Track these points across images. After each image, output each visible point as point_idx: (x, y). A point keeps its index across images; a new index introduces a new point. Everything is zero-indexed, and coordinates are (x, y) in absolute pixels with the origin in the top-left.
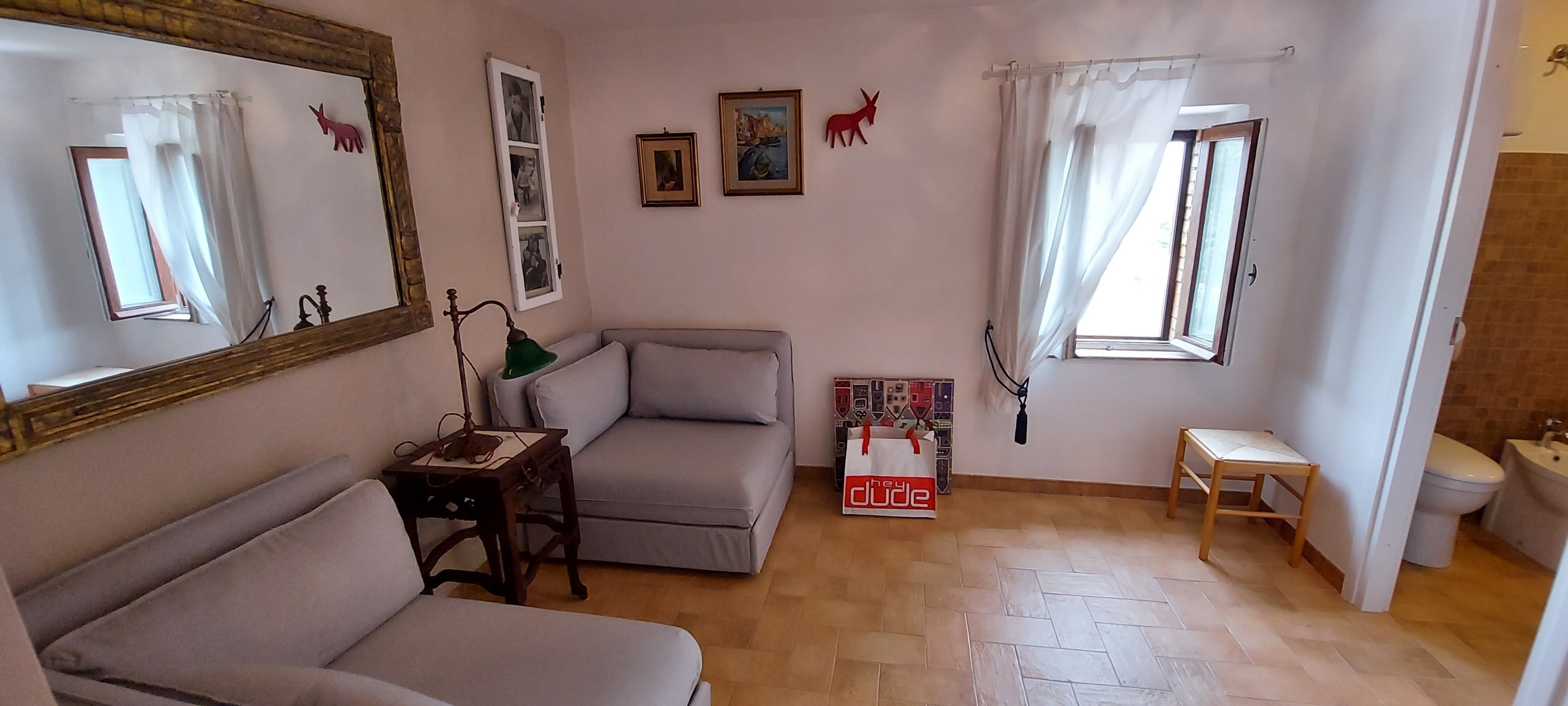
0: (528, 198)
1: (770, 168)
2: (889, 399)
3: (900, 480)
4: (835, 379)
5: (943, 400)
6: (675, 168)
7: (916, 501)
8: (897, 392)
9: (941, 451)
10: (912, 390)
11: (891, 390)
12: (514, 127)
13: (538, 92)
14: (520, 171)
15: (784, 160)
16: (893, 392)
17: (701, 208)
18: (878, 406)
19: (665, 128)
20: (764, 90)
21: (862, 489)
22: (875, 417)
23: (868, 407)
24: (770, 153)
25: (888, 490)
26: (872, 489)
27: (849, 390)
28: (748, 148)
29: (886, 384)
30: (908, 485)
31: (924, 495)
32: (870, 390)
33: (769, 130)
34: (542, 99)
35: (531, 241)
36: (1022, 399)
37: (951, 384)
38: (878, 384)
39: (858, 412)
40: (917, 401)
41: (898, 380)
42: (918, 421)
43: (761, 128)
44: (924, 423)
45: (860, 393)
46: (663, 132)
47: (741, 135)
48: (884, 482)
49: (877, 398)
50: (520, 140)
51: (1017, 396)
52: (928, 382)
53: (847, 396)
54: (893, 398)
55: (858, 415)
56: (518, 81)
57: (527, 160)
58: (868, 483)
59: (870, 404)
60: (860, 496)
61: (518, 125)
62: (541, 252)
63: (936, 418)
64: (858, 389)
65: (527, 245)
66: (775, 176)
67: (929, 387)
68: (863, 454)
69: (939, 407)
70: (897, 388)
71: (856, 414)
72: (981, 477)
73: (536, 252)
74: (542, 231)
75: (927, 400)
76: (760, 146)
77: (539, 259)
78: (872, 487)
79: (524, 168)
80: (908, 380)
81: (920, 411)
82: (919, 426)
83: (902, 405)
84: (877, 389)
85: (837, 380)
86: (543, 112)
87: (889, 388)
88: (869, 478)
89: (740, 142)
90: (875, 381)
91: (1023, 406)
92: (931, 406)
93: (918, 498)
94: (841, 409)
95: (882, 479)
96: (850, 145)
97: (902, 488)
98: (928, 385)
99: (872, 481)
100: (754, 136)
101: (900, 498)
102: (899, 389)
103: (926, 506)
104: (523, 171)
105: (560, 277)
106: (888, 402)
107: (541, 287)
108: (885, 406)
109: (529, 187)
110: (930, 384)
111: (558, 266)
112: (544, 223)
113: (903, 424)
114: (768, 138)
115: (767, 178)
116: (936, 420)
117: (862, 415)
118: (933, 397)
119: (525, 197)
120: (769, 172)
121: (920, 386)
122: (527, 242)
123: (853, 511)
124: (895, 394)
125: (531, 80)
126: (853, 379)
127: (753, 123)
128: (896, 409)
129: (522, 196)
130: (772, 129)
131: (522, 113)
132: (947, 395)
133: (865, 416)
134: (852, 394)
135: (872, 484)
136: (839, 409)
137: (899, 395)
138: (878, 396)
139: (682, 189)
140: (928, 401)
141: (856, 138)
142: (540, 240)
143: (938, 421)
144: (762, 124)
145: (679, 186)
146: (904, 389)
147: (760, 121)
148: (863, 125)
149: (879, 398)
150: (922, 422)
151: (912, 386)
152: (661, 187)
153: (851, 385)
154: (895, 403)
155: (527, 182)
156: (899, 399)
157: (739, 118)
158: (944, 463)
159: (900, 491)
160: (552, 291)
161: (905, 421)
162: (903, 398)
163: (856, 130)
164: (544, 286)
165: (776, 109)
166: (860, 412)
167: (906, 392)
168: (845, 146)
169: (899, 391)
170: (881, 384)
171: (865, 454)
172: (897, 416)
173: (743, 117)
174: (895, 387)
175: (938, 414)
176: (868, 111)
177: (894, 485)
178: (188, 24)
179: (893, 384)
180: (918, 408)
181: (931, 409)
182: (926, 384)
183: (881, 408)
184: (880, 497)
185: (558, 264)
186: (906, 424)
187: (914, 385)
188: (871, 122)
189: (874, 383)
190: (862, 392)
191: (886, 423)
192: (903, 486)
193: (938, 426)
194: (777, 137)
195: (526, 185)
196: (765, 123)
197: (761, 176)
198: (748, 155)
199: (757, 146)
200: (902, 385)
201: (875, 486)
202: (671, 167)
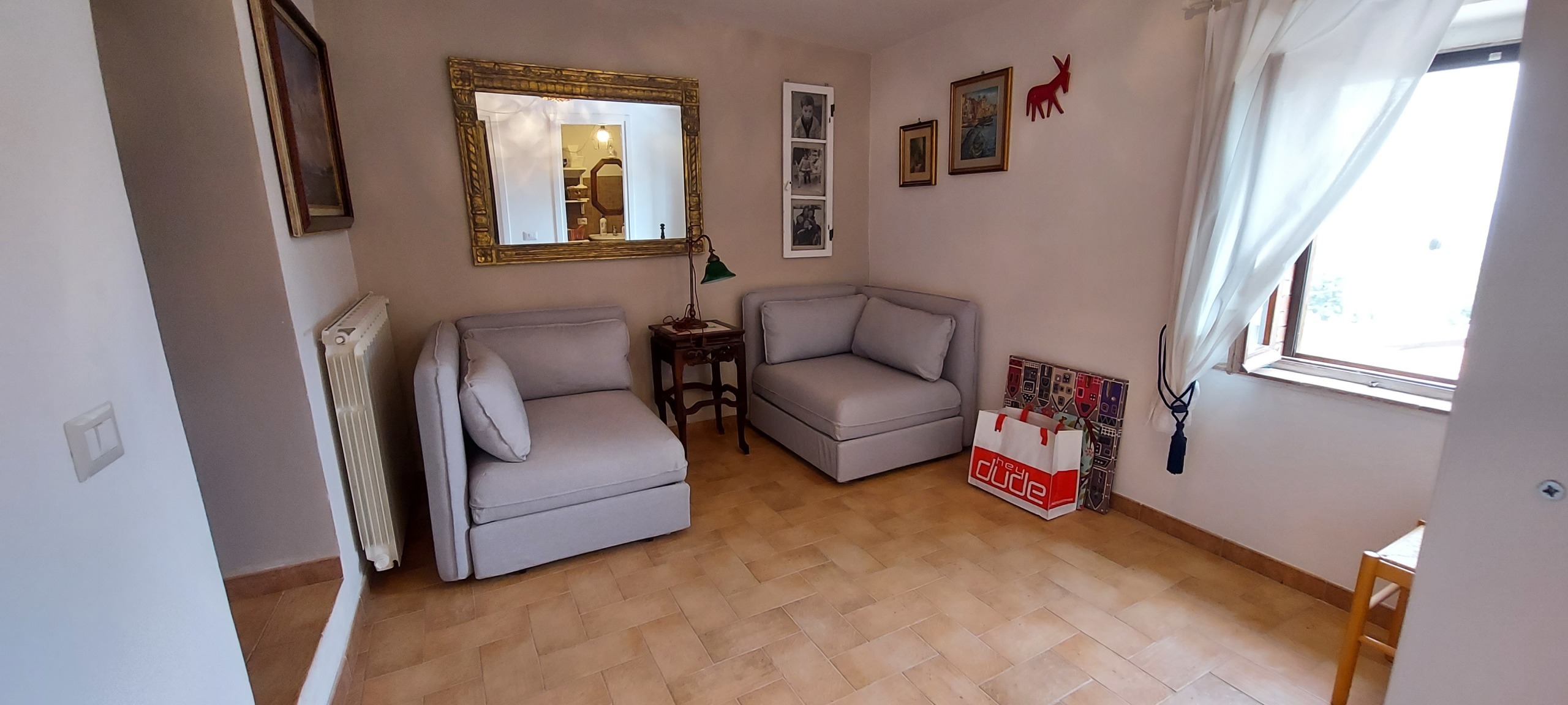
0: (807, 178)
1: (984, 147)
2: (1056, 385)
3: (1022, 467)
4: (1011, 356)
5: (1110, 402)
6: (922, 153)
7: (1032, 494)
8: (1064, 382)
9: (1101, 461)
10: (1079, 383)
11: (1058, 379)
12: (803, 128)
13: (830, 101)
14: (802, 160)
15: (994, 139)
16: (1059, 381)
17: (936, 186)
18: (1044, 393)
19: (919, 119)
20: (985, 73)
21: (989, 464)
22: (1039, 404)
23: (1034, 392)
24: (985, 132)
25: (1008, 473)
26: (996, 467)
27: (1021, 369)
28: (970, 129)
29: (1055, 371)
30: (1027, 474)
31: (1041, 490)
32: (1039, 374)
33: (985, 111)
34: (833, 107)
35: (807, 209)
36: (1180, 416)
37: (1121, 385)
38: (1047, 369)
39: (1025, 394)
40: (1082, 397)
41: (1067, 369)
42: (1079, 418)
43: (980, 110)
44: (1084, 422)
45: (1030, 375)
46: (917, 122)
47: (966, 118)
48: (1007, 464)
49: (1044, 384)
50: (808, 137)
51: (1171, 410)
52: (1097, 378)
53: (1018, 376)
54: (1059, 388)
55: (1025, 398)
56: (812, 96)
57: (811, 151)
58: (994, 460)
59: (1038, 389)
60: (985, 470)
61: (808, 127)
62: (815, 219)
63: (1100, 421)
64: (1029, 371)
65: (801, 213)
66: (987, 154)
67: (1097, 383)
68: (996, 430)
69: (1105, 409)
70: (1065, 377)
71: (1024, 396)
72: (1151, 510)
73: (810, 218)
74: (821, 203)
75: (1093, 397)
76: (979, 126)
77: (813, 223)
78: (997, 465)
79: (808, 157)
80: (1077, 371)
81: (1084, 409)
82: (1078, 424)
83: (1067, 397)
84: (1046, 374)
85: (1012, 358)
86: (832, 115)
87: (1057, 376)
88: (997, 455)
89: (965, 125)
90: (1045, 366)
91: (1180, 425)
92: (1096, 405)
93: (1034, 491)
94: (1012, 388)
95: (1006, 460)
96: (1048, 116)
97: (1021, 475)
98: (1096, 381)
99: (998, 459)
100: (974, 118)
101: (1018, 485)
102: (1067, 379)
103: (1041, 503)
104: (807, 159)
105: (831, 239)
106: (1054, 392)
107: (812, 245)
108: (1051, 395)
109: (811, 171)
110: (1098, 380)
111: (830, 231)
112: (823, 198)
113: (1063, 417)
114: (984, 118)
115: (981, 156)
116: (1098, 424)
117: (1028, 398)
118: (1100, 396)
119: (805, 178)
120: (983, 150)
121: (1088, 380)
122: (802, 210)
123: (976, 483)
124: (1061, 384)
125: (825, 94)
126: (1026, 360)
127: (975, 104)
128: (1061, 400)
129: (803, 178)
130: (987, 109)
131: (812, 118)
132: (1116, 397)
133: (1031, 400)
134: (1023, 374)
135: (997, 463)
136: (1010, 388)
137: (1065, 386)
138: (1045, 382)
139: (924, 171)
140: (1094, 399)
141: (1054, 108)
142: (815, 210)
143: (1101, 425)
144: (981, 107)
145: (923, 169)
146: (1071, 382)
147: (979, 103)
148: (1059, 93)
149: (1046, 385)
150: (1082, 421)
151: (1080, 379)
152: (912, 171)
153: (1024, 365)
154: (1061, 394)
155: (810, 167)
156: (1065, 390)
157: (966, 102)
158: (1101, 476)
159: (1019, 477)
160: (824, 249)
161: (1065, 415)
162: (1069, 391)
163: (1053, 101)
164: (816, 244)
165: (990, 89)
166: (1027, 395)
167: (1072, 385)
168: (1043, 117)
169: (1066, 382)
170: (1050, 369)
171: (998, 430)
172: (1061, 408)
173: (968, 101)
174: (1062, 376)
175: (1103, 417)
176: (1063, 80)
177: (1015, 468)
178: (583, 89)
179: (1061, 372)
180: (1082, 404)
181: (1096, 409)
182: (1094, 379)
183: (1047, 396)
184: (1000, 478)
185: (831, 229)
186: (1066, 419)
187: (1082, 378)
188: (1065, 90)
189: (1043, 367)
190: (1032, 375)
191: (1047, 413)
192: (1023, 474)
193: (1100, 431)
194: (990, 116)
195: (808, 169)
196: (983, 105)
197: (977, 154)
198: (969, 135)
199: (976, 127)
200: (1070, 375)
201: (998, 465)
202: (920, 151)
